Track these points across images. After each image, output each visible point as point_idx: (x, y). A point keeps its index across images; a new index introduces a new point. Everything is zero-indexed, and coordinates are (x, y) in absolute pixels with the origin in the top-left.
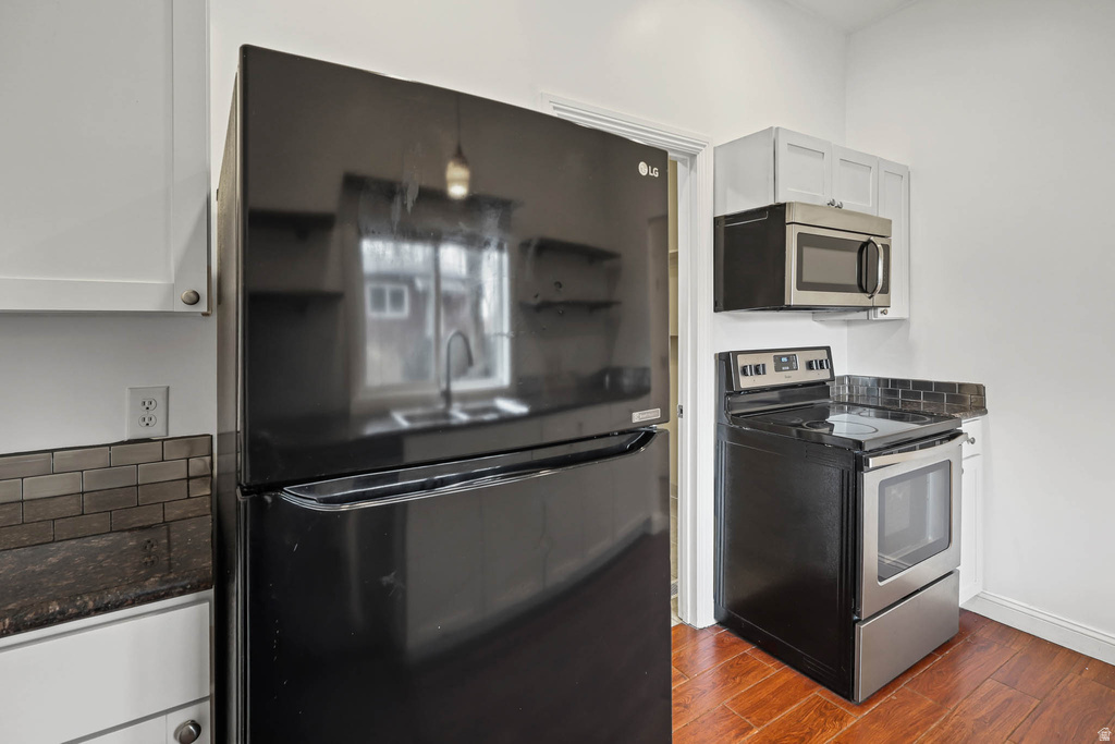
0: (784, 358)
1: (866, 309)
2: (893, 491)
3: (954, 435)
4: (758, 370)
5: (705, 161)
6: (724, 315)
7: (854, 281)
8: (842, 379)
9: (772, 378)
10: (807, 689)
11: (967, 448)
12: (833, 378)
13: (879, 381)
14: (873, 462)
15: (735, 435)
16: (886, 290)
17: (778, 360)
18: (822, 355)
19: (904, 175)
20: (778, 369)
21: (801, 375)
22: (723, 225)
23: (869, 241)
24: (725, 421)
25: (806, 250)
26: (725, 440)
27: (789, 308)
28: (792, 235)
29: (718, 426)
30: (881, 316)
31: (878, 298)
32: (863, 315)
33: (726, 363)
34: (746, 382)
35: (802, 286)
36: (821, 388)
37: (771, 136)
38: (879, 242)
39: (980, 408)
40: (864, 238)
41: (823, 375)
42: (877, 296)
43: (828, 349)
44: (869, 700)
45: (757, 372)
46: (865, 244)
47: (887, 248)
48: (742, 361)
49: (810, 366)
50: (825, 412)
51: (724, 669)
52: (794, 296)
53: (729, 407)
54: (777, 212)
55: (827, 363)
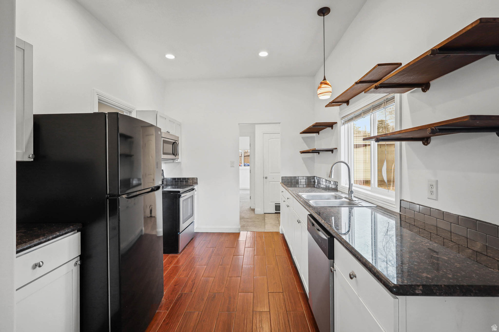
1: (173, 159)
2: (184, 203)
3: (193, 189)
7: (171, 152)
11: (195, 193)
14: (182, 195)
19: (180, 125)
25: (164, 144)
28: (162, 140)
30: (176, 161)
31: (176, 157)
32: (172, 161)
35: (164, 154)
39: (197, 183)
40: (174, 141)
44: (181, 253)
46: (174, 143)
47: (178, 144)
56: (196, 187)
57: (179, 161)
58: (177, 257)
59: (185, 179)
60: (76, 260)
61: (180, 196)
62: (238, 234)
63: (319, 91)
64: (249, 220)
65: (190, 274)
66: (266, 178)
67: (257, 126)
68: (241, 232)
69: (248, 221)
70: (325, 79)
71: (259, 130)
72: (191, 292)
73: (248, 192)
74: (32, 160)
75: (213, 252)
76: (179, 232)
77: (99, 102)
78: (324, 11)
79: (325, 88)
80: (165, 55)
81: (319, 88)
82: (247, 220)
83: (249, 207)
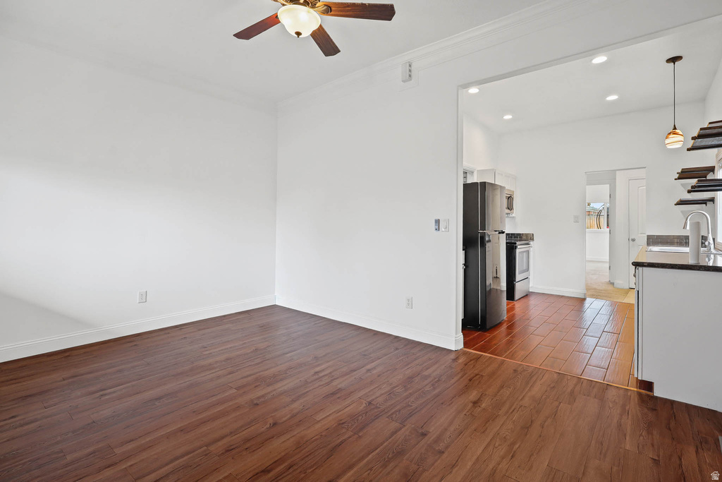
1: (507, 214)
11: (531, 248)
19: (515, 178)
40: (510, 196)
47: (513, 198)
56: (531, 243)
57: (513, 215)
59: (520, 234)
61: (516, 247)
63: (667, 141)
66: (633, 240)
67: (618, 173)
68: (587, 299)
70: (675, 128)
71: (621, 178)
76: (515, 281)
78: (674, 60)
79: (673, 138)
80: (503, 116)
81: (667, 138)
83: (607, 280)
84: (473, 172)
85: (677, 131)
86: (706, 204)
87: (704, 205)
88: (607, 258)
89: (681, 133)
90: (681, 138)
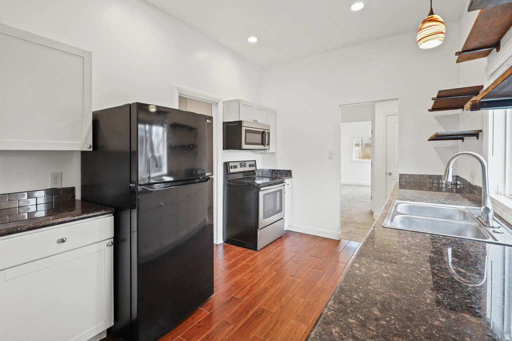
0: (243, 164)
1: (264, 150)
2: (267, 197)
3: (282, 183)
4: (235, 167)
5: (220, 105)
6: (226, 151)
7: (261, 142)
8: (259, 170)
9: (239, 169)
10: (247, 251)
11: (286, 186)
12: (256, 170)
13: (270, 170)
14: (262, 189)
15: (229, 186)
16: (268, 144)
17: (241, 164)
18: (254, 163)
19: (274, 112)
20: (241, 167)
21: (247, 169)
22: (225, 125)
23: (264, 131)
24: (226, 182)
25: (247, 134)
26: (226, 188)
27: (243, 149)
28: (243, 129)
29: (224, 184)
30: (268, 152)
31: (267, 147)
33: (226, 165)
34: (232, 171)
35: (246, 143)
36: (253, 172)
37: (238, 101)
38: (266, 131)
39: (290, 176)
40: (263, 130)
41: (253, 168)
42: (266, 146)
43: (255, 161)
44: (261, 249)
45: (235, 168)
46: (263, 132)
47: (269, 133)
48: (231, 164)
49: (250, 166)
50: (254, 179)
51: (225, 251)
52: (244, 146)
53: (227, 178)
54: (240, 123)
55: (255, 165)
56: (287, 181)
57: (271, 151)
58: (254, 254)
60: (110, 241)
62: (339, 241)
64: (361, 226)
65: (254, 277)
66: (390, 174)
67: (377, 105)
68: (342, 240)
69: (358, 228)
70: (432, 13)
72: (243, 298)
73: (369, 190)
74: (91, 150)
75: (293, 257)
76: (257, 228)
77: (179, 96)
80: (247, 39)
81: (420, 28)
82: (359, 226)
83: (369, 210)
84: (217, 104)
85: (435, 16)
86: (463, 139)
87: (460, 141)
88: (369, 183)
89: (441, 20)
90: (441, 27)
